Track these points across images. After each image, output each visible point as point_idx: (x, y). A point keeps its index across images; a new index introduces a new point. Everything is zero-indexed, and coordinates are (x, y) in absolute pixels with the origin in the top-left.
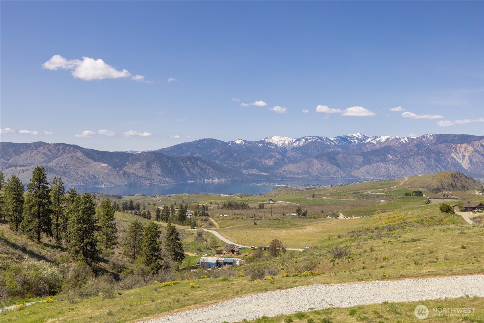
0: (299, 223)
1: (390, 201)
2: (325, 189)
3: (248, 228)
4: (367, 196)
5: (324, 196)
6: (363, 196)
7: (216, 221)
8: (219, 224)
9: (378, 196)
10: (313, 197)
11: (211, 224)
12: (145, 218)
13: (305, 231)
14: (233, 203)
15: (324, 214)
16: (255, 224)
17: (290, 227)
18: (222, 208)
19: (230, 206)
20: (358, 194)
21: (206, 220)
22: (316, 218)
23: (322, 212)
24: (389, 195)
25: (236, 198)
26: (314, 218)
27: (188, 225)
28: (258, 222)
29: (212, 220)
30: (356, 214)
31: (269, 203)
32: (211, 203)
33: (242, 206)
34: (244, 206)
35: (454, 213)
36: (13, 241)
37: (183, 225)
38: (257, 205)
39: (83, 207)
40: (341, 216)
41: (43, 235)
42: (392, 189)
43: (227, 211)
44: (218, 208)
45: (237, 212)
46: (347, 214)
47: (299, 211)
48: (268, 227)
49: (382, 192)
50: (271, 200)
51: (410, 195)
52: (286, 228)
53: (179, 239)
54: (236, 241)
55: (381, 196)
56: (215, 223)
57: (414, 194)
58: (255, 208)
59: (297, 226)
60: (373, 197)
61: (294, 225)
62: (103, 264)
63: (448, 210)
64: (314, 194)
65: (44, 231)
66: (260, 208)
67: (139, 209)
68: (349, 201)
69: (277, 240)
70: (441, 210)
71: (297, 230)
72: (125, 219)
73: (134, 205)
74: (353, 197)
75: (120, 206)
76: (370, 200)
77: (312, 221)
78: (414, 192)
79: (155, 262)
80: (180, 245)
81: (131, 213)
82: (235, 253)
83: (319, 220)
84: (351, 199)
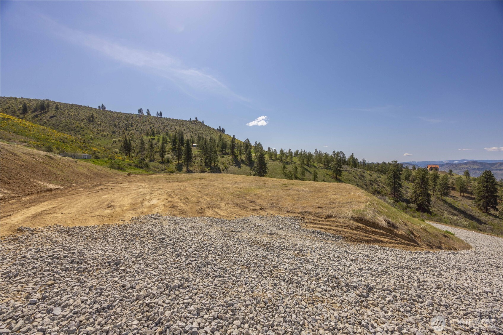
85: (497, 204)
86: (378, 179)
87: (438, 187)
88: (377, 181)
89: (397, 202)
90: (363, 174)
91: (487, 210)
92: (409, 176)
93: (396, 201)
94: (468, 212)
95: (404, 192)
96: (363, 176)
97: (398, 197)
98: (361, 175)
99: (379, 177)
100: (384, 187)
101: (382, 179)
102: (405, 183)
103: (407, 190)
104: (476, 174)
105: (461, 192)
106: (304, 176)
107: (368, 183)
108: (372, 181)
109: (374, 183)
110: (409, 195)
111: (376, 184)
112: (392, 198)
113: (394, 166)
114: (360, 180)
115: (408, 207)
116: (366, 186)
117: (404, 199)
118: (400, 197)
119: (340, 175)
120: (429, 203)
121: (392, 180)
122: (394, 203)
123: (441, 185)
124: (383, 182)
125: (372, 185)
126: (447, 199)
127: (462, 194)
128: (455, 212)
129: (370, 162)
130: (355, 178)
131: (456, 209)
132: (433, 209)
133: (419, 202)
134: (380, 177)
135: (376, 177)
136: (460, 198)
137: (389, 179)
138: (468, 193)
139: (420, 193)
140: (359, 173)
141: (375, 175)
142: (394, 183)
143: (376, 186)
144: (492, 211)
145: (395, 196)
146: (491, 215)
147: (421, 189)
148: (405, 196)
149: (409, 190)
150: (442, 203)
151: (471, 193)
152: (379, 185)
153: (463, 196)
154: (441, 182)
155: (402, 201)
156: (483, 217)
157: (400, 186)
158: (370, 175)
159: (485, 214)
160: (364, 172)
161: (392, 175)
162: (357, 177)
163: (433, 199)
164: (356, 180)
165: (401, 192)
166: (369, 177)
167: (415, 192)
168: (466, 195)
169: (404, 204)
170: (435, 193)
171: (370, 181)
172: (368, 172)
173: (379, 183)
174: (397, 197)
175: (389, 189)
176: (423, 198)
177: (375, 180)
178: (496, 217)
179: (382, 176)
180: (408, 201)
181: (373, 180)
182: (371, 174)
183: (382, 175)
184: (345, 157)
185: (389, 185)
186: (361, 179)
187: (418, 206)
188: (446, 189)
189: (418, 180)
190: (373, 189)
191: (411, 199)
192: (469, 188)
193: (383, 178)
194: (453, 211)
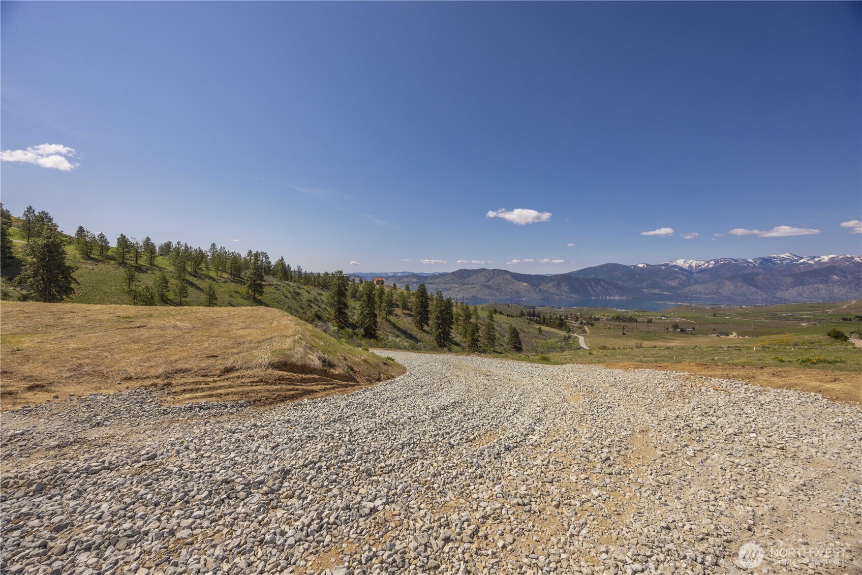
0: (671, 337)
1: (816, 324)
2: (732, 309)
3: (614, 337)
4: (786, 318)
5: (729, 315)
6: (781, 318)
7: (589, 329)
8: (591, 332)
9: (803, 320)
11: (584, 332)
12: (536, 323)
13: (668, 344)
14: (621, 317)
16: (624, 334)
19: (618, 318)
20: (773, 316)
21: (580, 328)
23: (714, 330)
24: (820, 318)
25: (631, 313)
26: (692, 334)
28: (627, 333)
29: (586, 328)
31: (661, 319)
33: (630, 320)
35: (846, 339)
37: (561, 330)
38: (646, 320)
40: (733, 335)
42: (827, 312)
43: (614, 323)
44: (607, 320)
45: (623, 324)
46: (742, 334)
49: (810, 315)
50: (664, 316)
51: (851, 320)
52: (652, 340)
55: (807, 319)
56: (588, 331)
57: (857, 319)
58: (643, 322)
59: (664, 339)
60: (796, 319)
63: (837, 337)
64: (715, 314)
66: (648, 323)
70: (829, 335)
74: (766, 319)
76: (789, 322)
77: (686, 337)
78: (858, 317)
80: (520, 341)
81: (527, 319)
83: (697, 336)
84: (763, 320)
85: (428, 319)
86: (318, 298)
87: (384, 304)
88: (317, 301)
89: (342, 328)
90: (298, 290)
91: (422, 326)
92: (356, 292)
93: (340, 328)
94: (409, 331)
95: (350, 314)
96: (298, 294)
97: (344, 321)
98: (295, 292)
99: (320, 295)
100: (326, 309)
101: (324, 298)
102: (351, 302)
103: (354, 311)
104: (415, 288)
105: (403, 309)
106: (186, 297)
107: (305, 304)
108: (311, 301)
109: (314, 303)
110: (356, 317)
111: (317, 305)
112: (337, 324)
113: (339, 279)
114: (293, 301)
115: (355, 334)
116: (303, 309)
117: (349, 324)
118: (346, 321)
119: (261, 293)
120: (376, 326)
121: (336, 299)
122: (339, 330)
123: (386, 301)
124: (326, 301)
125: (311, 307)
126: (392, 318)
127: (404, 311)
128: (398, 333)
129: (308, 272)
130: (286, 297)
131: (399, 329)
132: (379, 333)
133: (366, 326)
134: (322, 295)
135: (316, 295)
136: (402, 315)
137: (333, 297)
138: (408, 309)
139: (367, 314)
140: (291, 290)
141: (315, 292)
142: (339, 302)
143: (317, 308)
144: (426, 328)
145: (340, 321)
146: (424, 331)
147: (368, 309)
148: (351, 320)
149: (356, 311)
150: (387, 324)
151: (410, 310)
152: (320, 307)
153: (405, 314)
154: (386, 299)
155: (348, 327)
156: (420, 335)
157: (346, 306)
158: (307, 291)
159: (421, 331)
160: (299, 288)
161: (336, 291)
162: (289, 296)
163: (379, 320)
164: (287, 300)
165: (346, 314)
166: (306, 295)
167: (362, 313)
168: (407, 312)
169: (350, 330)
170: (381, 312)
171: (308, 301)
172: (305, 287)
173: (320, 304)
174: (342, 322)
175: (332, 312)
176: (369, 321)
177: (315, 299)
178: (428, 333)
179: (324, 293)
180: (354, 327)
181: (312, 299)
182: (309, 290)
183: (324, 291)
184: (270, 263)
185: (332, 305)
186: (295, 299)
187: (365, 331)
188: (391, 305)
189: (365, 298)
190: (311, 313)
191: (357, 322)
192: (409, 304)
193: (326, 296)
194: (396, 332)
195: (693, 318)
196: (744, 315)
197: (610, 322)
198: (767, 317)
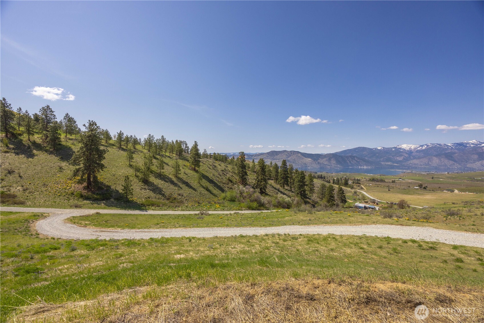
0: (420, 193)
2: (443, 175)
3: (385, 192)
4: (481, 181)
5: (441, 178)
6: (477, 181)
7: (365, 187)
8: (366, 189)
10: (433, 178)
11: (362, 188)
13: (425, 197)
14: (375, 179)
15: (440, 189)
16: (389, 190)
17: (413, 194)
18: (369, 181)
19: (373, 180)
20: (472, 179)
21: (359, 186)
22: (434, 191)
25: (377, 176)
27: (349, 187)
28: (391, 190)
29: (363, 186)
30: (470, 191)
31: (399, 180)
32: (362, 178)
33: (381, 181)
34: (382, 181)
36: (275, 187)
37: (346, 187)
38: (391, 181)
39: (300, 176)
40: (456, 191)
41: (285, 186)
43: (372, 183)
44: (366, 181)
45: (378, 183)
46: (461, 190)
47: (420, 186)
48: (398, 193)
50: (401, 179)
53: (344, 194)
54: (377, 198)
58: (389, 182)
59: (419, 194)
61: (417, 193)
62: (308, 200)
65: (286, 184)
67: (325, 178)
68: (464, 183)
69: (403, 200)
71: (419, 196)
72: (318, 182)
73: (323, 176)
74: (468, 181)
75: (316, 177)
77: (431, 193)
79: (332, 202)
80: (344, 196)
82: (376, 204)
83: (437, 192)
84: (465, 181)
86: (227, 169)
90: (214, 164)
96: (215, 166)
97: (244, 183)
99: (227, 167)
100: (233, 176)
101: (229, 169)
107: (221, 173)
109: (225, 172)
111: (227, 173)
116: (221, 176)
118: (246, 184)
119: (199, 166)
120: (266, 187)
124: (231, 171)
132: (267, 191)
133: (261, 187)
135: (225, 167)
139: (262, 179)
140: (211, 164)
141: (223, 165)
142: (242, 172)
145: (242, 183)
147: (263, 176)
148: (248, 183)
152: (229, 174)
157: (246, 174)
158: (219, 165)
160: (214, 162)
162: (211, 167)
165: (246, 179)
167: (258, 178)
171: (222, 171)
172: (217, 162)
175: (238, 178)
177: (225, 169)
180: (253, 187)
181: (223, 169)
183: (227, 164)
187: (260, 190)
190: (226, 178)
191: (254, 185)
193: (229, 167)
195: (420, 180)
196: (453, 178)
197: (369, 182)
198: (469, 179)
